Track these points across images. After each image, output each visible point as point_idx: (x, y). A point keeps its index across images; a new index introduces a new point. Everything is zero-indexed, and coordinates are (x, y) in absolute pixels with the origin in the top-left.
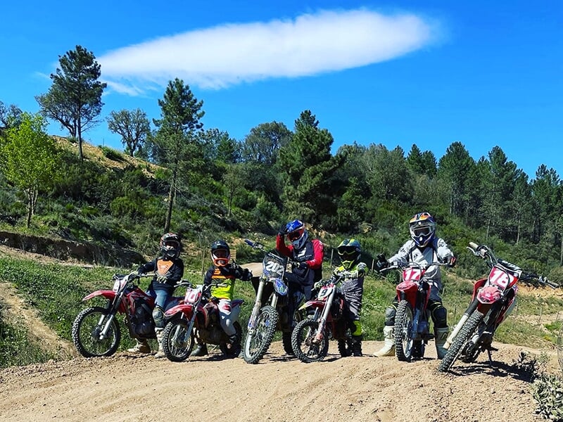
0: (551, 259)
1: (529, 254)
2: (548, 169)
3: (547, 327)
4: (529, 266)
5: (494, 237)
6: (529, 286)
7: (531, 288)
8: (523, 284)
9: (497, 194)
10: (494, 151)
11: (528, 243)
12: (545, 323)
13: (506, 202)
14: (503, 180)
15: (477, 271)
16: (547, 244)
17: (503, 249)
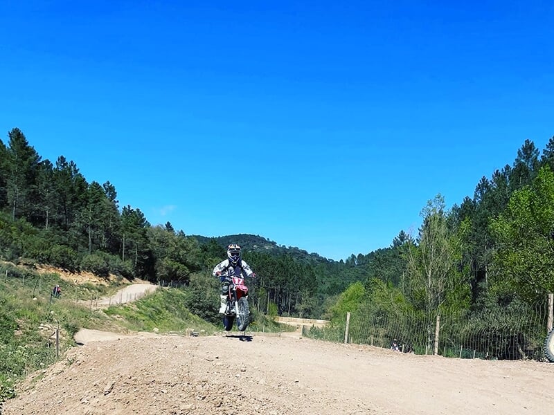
0: (81, 247)
1: (61, 240)
2: (68, 161)
3: (105, 312)
4: (65, 252)
5: (21, 220)
6: (67, 272)
7: (68, 273)
8: (60, 269)
9: (21, 176)
10: (14, 132)
11: (58, 229)
12: (103, 308)
13: (31, 186)
14: (26, 163)
15: (13, 253)
16: (76, 232)
17: (34, 233)
